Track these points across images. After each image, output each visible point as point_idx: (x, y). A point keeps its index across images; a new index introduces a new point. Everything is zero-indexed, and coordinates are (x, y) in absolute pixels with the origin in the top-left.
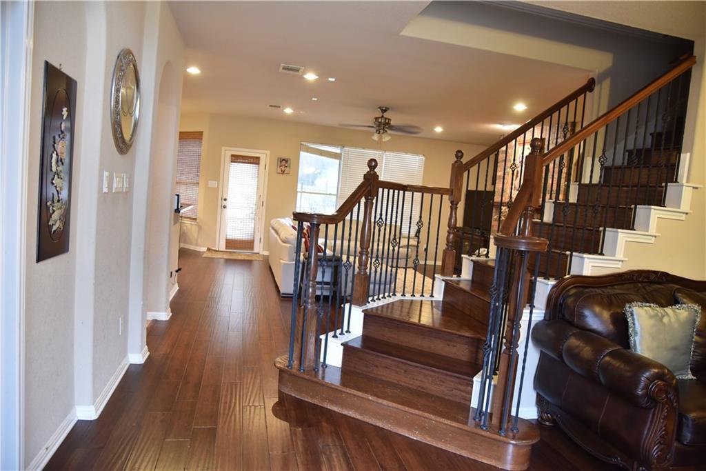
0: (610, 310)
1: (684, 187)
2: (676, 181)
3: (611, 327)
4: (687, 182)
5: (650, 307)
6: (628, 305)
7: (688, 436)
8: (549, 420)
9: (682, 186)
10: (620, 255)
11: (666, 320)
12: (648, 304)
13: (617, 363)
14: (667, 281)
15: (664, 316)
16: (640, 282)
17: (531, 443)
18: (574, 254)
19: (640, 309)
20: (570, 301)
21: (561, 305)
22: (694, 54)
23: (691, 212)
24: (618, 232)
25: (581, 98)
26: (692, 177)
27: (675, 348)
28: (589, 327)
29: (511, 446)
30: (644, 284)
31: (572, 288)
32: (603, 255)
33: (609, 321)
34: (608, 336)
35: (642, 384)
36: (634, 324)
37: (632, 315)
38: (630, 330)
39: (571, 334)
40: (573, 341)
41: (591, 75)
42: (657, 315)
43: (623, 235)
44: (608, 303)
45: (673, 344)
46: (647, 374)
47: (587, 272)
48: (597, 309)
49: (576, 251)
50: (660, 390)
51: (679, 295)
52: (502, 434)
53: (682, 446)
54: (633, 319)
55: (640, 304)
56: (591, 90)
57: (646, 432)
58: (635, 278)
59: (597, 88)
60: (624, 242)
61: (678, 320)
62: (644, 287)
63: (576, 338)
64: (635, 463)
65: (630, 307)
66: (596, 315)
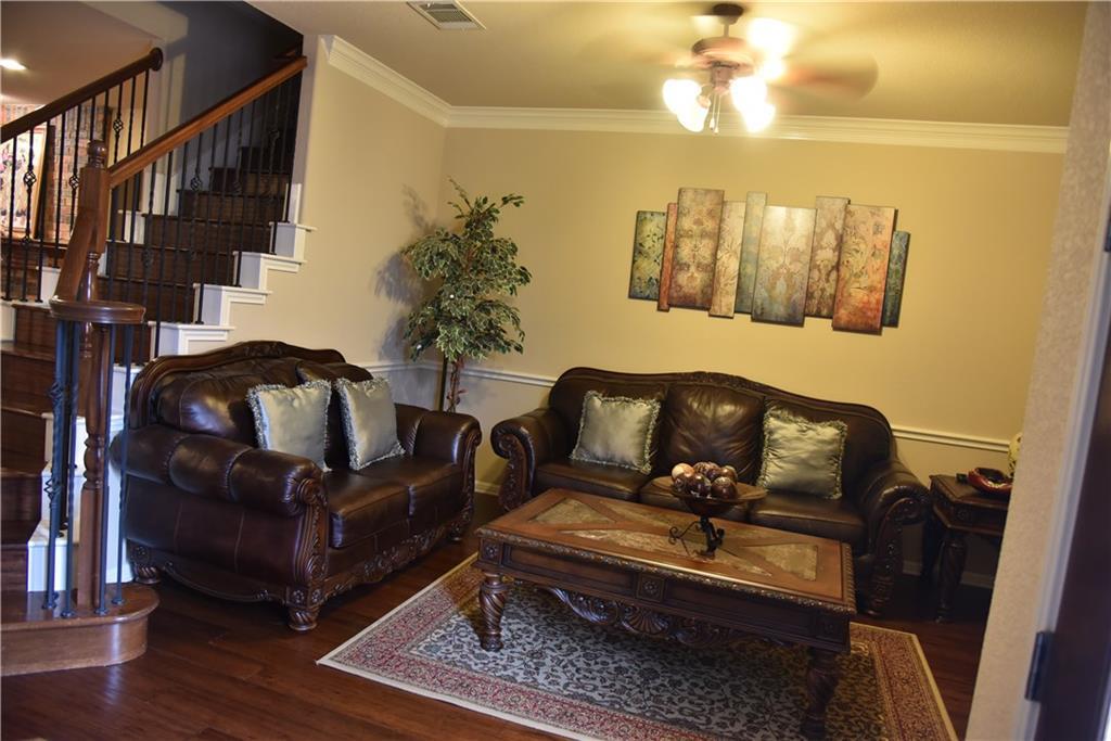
0: (226, 400)
1: (297, 230)
2: (286, 221)
3: (231, 423)
4: (299, 222)
5: (277, 389)
6: (251, 391)
7: (339, 538)
8: (152, 576)
9: (295, 227)
10: (225, 323)
11: (296, 403)
12: (274, 386)
13: (252, 470)
14: (284, 353)
15: (293, 400)
16: (253, 358)
17: (149, 611)
18: (162, 324)
19: (266, 394)
20: (167, 395)
21: (154, 403)
22: (304, 54)
23: (305, 261)
24: (221, 290)
25: (141, 78)
26: (304, 217)
27: (309, 438)
28: (201, 429)
29: (116, 628)
30: (259, 360)
31: (168, 375)
32: (202, 323)
33: (228, 415)
34: (228, 436)
35: (289, 487)
36: (261, 415)
37: (258, 403)
38: (257, 422)
39: (177, 442)
40: (182, 452)
41: (156, 44)
42: (286, 398)
43: (227, 294)
44: (222, 392)
45: (305, 433)
46: (293, 474)
47: (184, 349)
48: (210, 402)
49: (163, 320)
50: (310, 491)
51: (301, 370)
52: (102, 613)
53: (336, 551)
54: (259, 408)
55: (265, 386)
56: (157, 68)
57: (297, 546)
58: (247, 352)
59: (165, 66)
60: (229, 304)
61: (309, 402)
62: (260, 365)
63: (186, 446)
64: (288, 589)
65: (254, 393)
66: (209, 411)
